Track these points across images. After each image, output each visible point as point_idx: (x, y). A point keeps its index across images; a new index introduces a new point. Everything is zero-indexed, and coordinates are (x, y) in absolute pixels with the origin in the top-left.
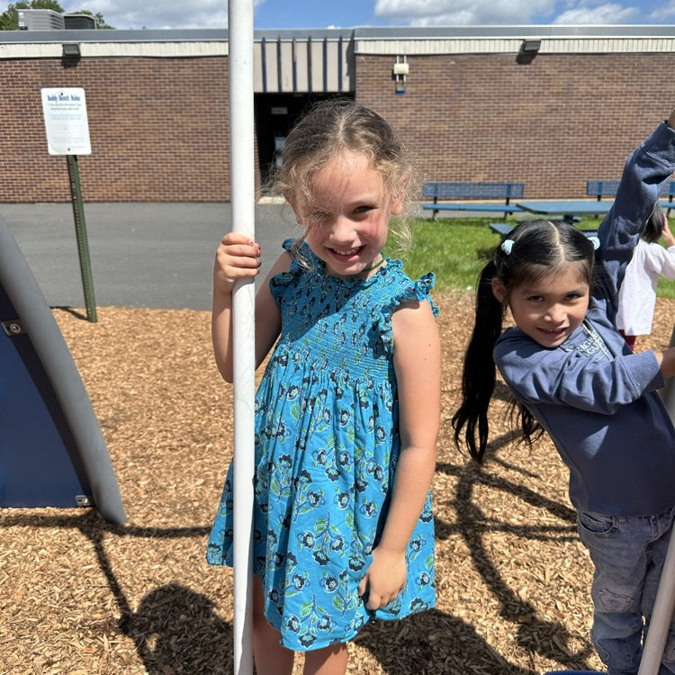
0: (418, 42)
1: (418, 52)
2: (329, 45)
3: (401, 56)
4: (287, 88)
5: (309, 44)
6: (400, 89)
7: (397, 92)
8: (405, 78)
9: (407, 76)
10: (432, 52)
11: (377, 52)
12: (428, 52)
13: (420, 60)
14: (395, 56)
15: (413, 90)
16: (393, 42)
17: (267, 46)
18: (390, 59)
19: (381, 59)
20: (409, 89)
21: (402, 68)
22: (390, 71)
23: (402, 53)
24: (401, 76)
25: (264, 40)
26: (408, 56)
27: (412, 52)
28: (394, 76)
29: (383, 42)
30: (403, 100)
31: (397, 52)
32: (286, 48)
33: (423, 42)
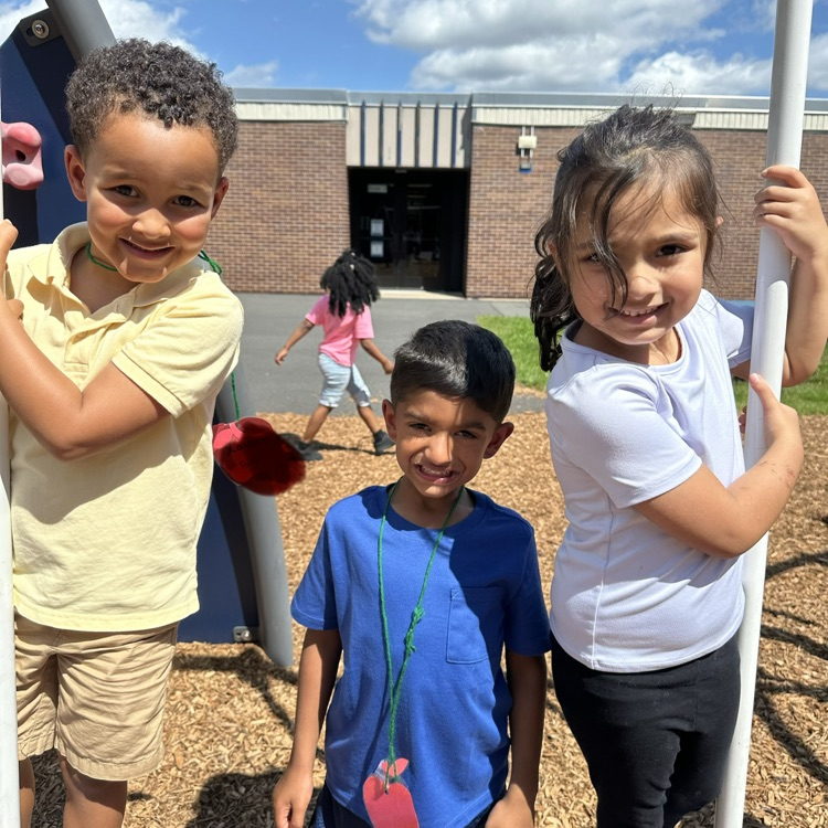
0: (548, 112)
1: (548, 123)
2: (441, 112)
3: (528, 127)
4: (390, 161)
5: (417, 110)
6: (525, 166)
7: (522, 170)
8: (531, 153)
9: (534, 151)
10: (565, 123)
11: (499, 122)
12: (559, 123)
13: (550, 132)
14: (520, 127)
15: (541, 167)
16: (518, 111)
17: (367, 111)
18: (514, 131)
19: (504, 130)
20: (536, 166)
21: (528, 141)
22: (514, 145)
23: (529, 123)
24: (527, 151)
25: (364, 103)
26: (536, 127)
27: (541, 123)
28: (518, 151)
29: (506, 110)
30: (528, 179)
31: (523, 122)
32: (390, 115)
33: (554, 112)
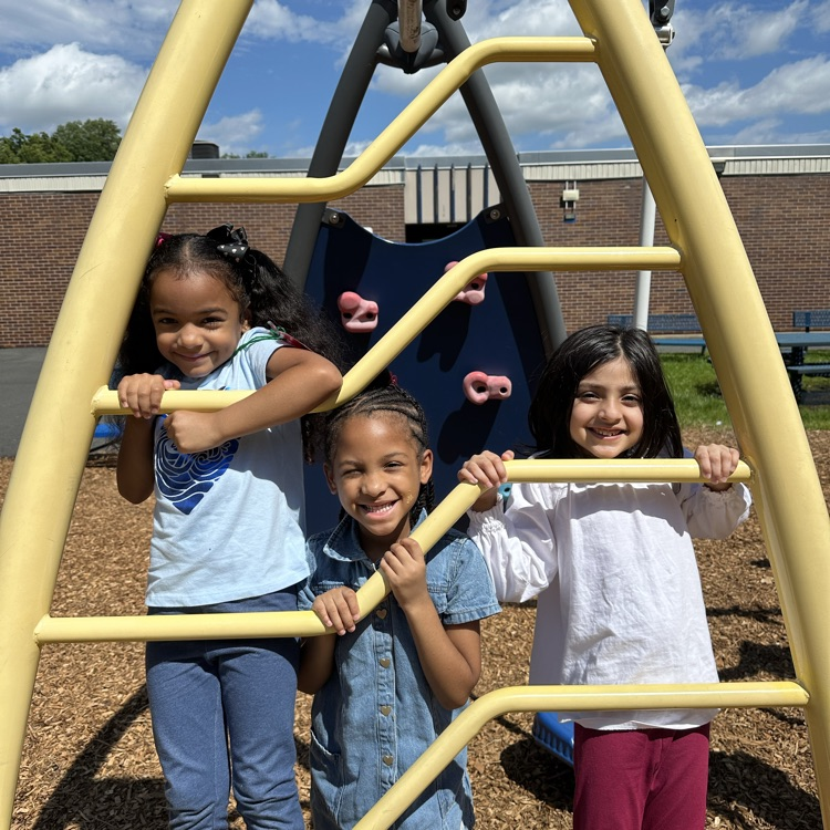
0: (589, 167)
1: (589, 177)
3: (571, 182)
4: (444, 218)
5: (468, 171)
6: (569, 216)
7: (566, 220)
8: (575, 204)
9: (577, 202)
10: (605, 177)
11: (544, 178)
12: (600, 177)
13: (591, 185)
14: (563, 182)
15: (584, 217)
16: (561, 168)
17: (423, 174)
18: (558, 185)
19: (548, 186)
20: (579, 217)
21: (571, 194)
22: (558, 198)
23: (571, 178)
24: (571, 203)
25: (419, 168)
26: (578, 181)
27: (583, 177)
28: (562, 204)
29: (550, 168)
30: (572, 228)
31: (566, 178)
32: (444, 177)
33: (594, 167)
